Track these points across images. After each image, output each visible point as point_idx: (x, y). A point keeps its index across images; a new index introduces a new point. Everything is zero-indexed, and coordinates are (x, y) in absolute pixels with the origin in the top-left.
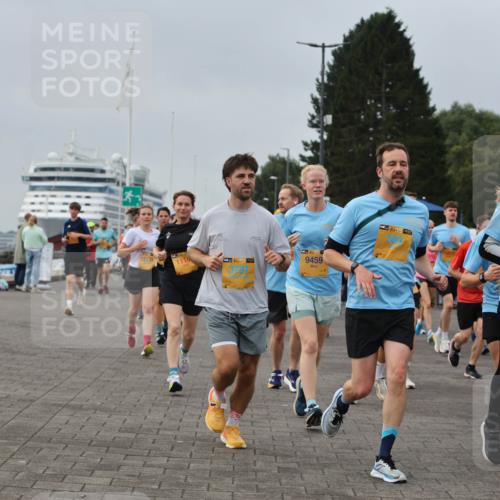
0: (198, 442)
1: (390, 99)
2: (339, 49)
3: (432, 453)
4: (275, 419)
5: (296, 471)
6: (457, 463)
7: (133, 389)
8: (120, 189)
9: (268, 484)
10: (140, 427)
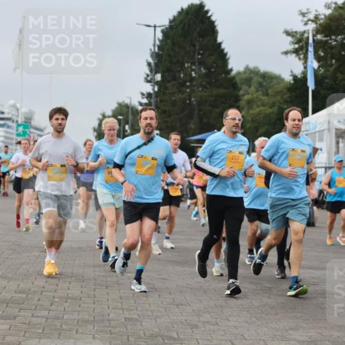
0: (69, 300)
1: (201, 63)
2: (166, 28)
3: (232, 308)
4: (122, 284)
5: (137, 320)
6: (249, 315)
7: (24, 264)
8: (14, 125)
9: (118, 329)
10: (30, 290)
